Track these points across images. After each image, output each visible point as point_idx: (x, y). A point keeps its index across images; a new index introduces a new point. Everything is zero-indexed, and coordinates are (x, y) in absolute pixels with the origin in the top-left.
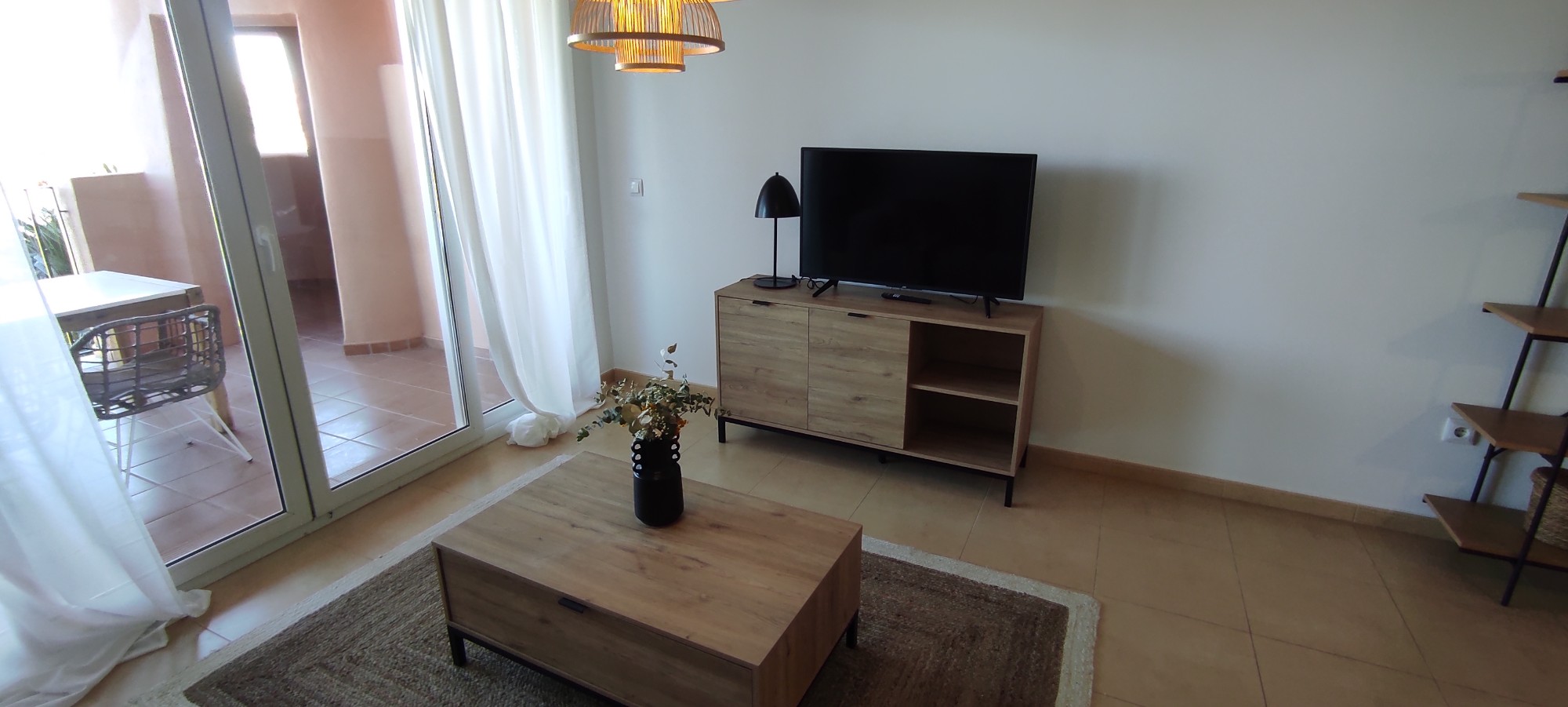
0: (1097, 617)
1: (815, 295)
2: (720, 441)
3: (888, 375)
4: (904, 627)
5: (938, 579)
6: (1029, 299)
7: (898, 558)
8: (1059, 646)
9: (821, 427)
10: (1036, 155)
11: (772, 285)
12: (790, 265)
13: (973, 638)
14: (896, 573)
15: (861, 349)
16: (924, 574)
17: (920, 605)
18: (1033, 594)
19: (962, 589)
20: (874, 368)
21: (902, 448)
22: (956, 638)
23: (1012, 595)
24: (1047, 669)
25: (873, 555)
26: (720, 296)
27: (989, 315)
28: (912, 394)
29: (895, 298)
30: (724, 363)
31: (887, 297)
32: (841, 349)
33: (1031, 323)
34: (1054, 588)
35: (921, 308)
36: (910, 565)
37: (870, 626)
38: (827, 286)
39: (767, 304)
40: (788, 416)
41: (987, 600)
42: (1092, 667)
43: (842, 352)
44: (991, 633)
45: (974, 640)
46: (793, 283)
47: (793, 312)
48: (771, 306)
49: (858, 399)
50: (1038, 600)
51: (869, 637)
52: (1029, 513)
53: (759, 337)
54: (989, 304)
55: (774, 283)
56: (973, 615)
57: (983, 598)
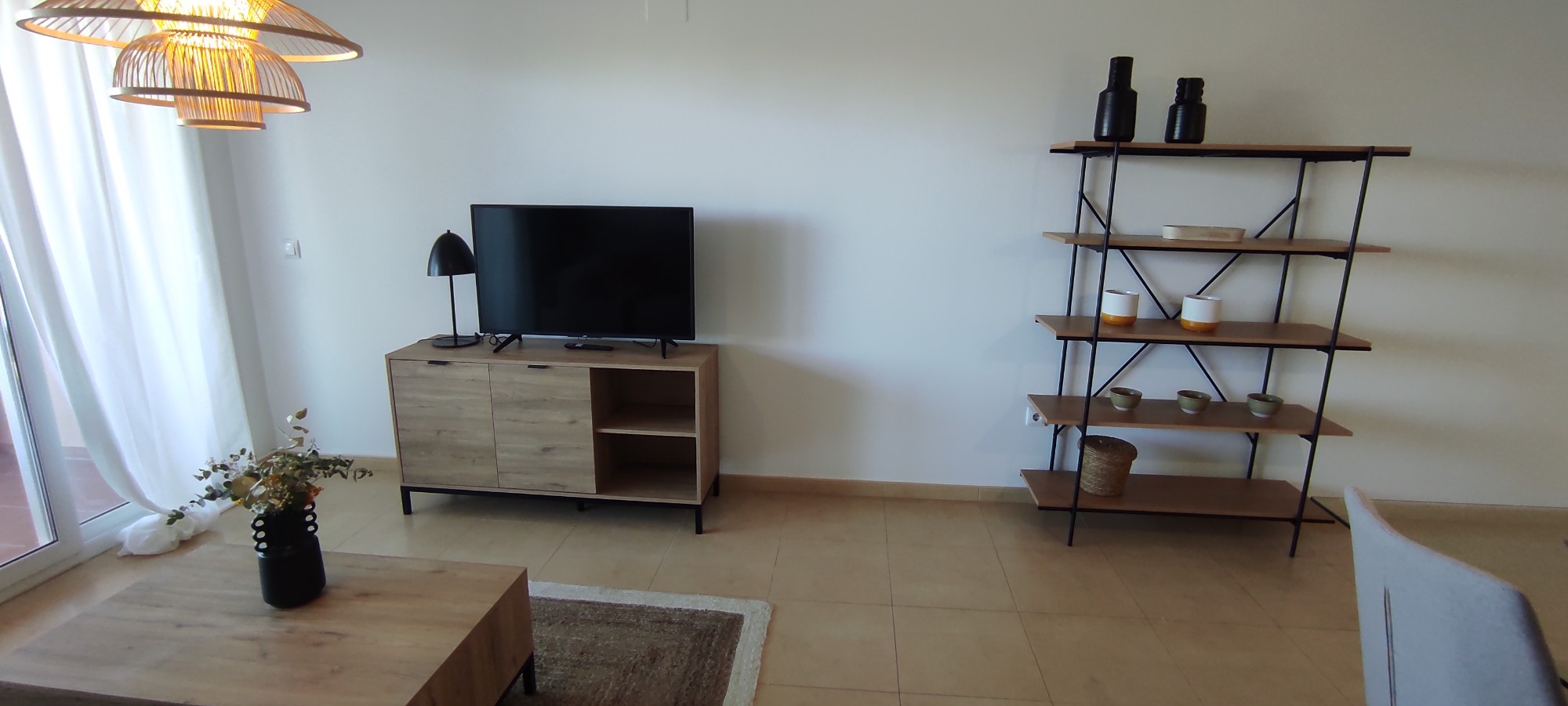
0: (769, 618)
1: (495, 351)
2: (405, 513)
3: (573, 422)
4: (586, 663)
5: (624, 612)
6: (700, 339)
7: (587, 599)
8: (732, 652)
9: (512, 483)
10: (692, 209)
11: (452, 344)
12: (469, 325)
13: (653, 660)
15: (545, 400)
16: (612, 608)
17: (605, 640)
18: (714, 609)
19: (647, 617)
20: (559, 417)
21: (595, 492)
22: (636, 663)
23: (694, 614)
24: (719, 673)
25: (563, 601)
26: (390, 359)
27: (664, 356)
28: (599, 438)
29: (578, 348)
30: (402, 430)
31: (570, 347)
32: (526, 401)
33: (701, 359)
34: (733, 600)
35: (601, 354)
36: (599, 604)
37: (552, 669)
38: (509, 340)
39: (444, 363)
40: (477, 477)
41: (670, 622)
42: (759, 663)
43: (526, 404)
44: (671, 652)
45: (654, 662)
46: (476, 341)
47: (473, 369)
48: (448, 365)
49: (546, 450)
50: (717, 613)
51: (550, 680)
52: (716, 538)
53: (438, 398)
54: (665, 345)
55: (455, 342)
56: (655, 639)
57: (667, 621)
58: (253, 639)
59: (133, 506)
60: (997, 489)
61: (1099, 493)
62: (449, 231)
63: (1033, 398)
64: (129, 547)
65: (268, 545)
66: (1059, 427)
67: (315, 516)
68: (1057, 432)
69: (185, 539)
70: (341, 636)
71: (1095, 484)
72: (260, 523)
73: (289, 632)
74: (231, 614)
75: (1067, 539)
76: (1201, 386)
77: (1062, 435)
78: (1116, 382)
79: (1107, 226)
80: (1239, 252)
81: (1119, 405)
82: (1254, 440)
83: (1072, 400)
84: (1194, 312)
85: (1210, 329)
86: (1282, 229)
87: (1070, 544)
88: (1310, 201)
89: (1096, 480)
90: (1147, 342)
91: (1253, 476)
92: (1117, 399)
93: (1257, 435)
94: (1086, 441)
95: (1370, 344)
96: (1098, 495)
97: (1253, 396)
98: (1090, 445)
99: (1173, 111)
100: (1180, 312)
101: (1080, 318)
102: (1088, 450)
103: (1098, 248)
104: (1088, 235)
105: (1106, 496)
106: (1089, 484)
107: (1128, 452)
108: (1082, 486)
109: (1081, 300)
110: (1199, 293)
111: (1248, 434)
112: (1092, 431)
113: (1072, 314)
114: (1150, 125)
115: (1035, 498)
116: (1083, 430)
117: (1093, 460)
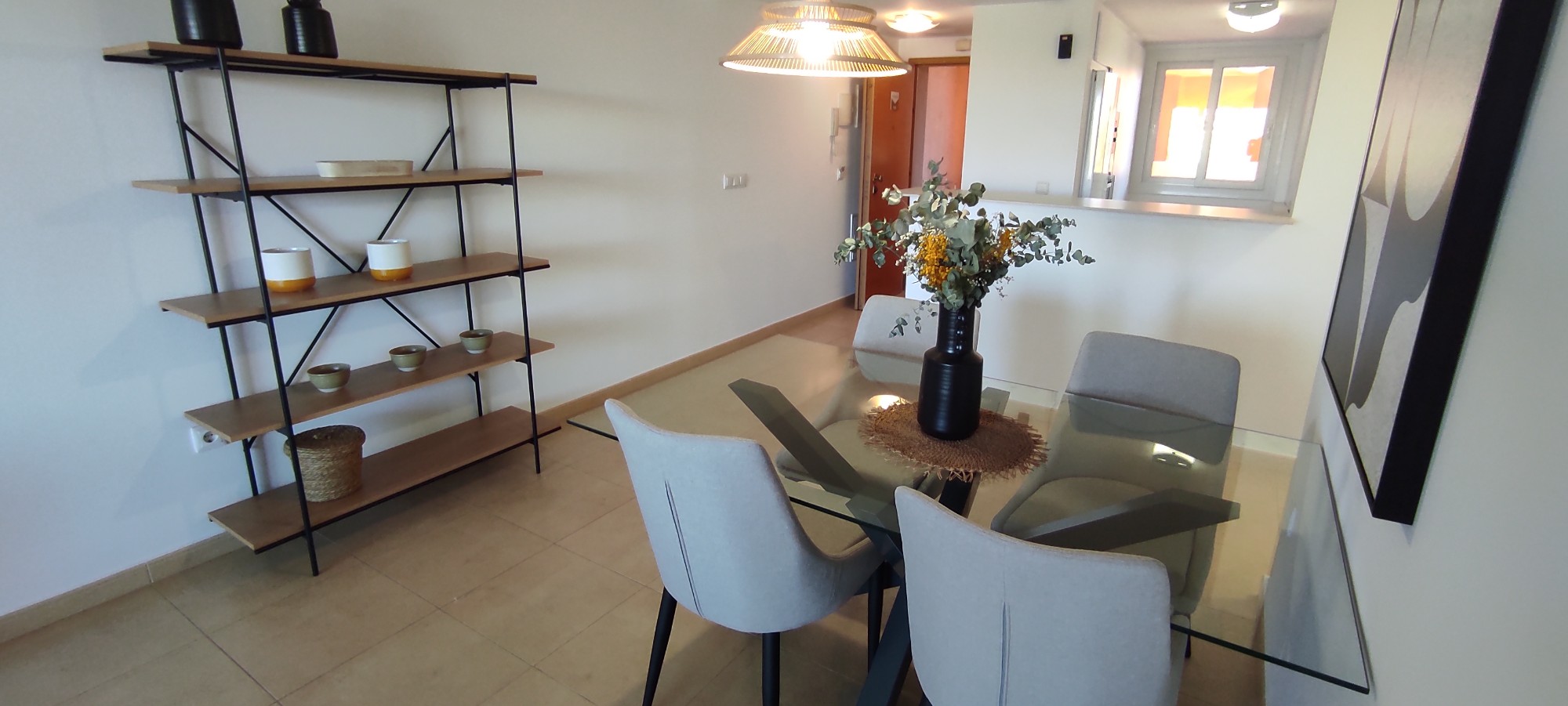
60: (177, 554)
61: (333, 497)
63: (199, 415)
66: (249, 439)
68: (247, 446)
71: (324, 489)
75: (310, 570)
76: (413, 339)
77: (255, 447)
78: (311, 361)
79: (242, 169)
80: (411, 187)
81: (325, 386)
82: (475, 378)
83: (257, 399)
84: (383, 259)
85: (406, 275)
87: (316, 573)
89: (324, 485)
90: (336, 305)
91: (484, 413)
92: (320, 380)
93: (476, 373)
94: (295, 443)
95: (547, 261)
96: (333, 500)
97: (465, 335)
98: (302, 446)
99: (288, 14)
100: (365, 261)
101: (235, 294)
102: (302, 453)
103: (234, 196)
104: (211, 181)
105: (344, 497)
106: (315, 492)
107: (353, 436)
108: (308, 498)
109: (228, 269)
110: (380, 238)
111: (470, 375)
112: (298, 429)
113: (220, 289)
115: (240, 538)
116: (287, 429)
117: (313, 462)
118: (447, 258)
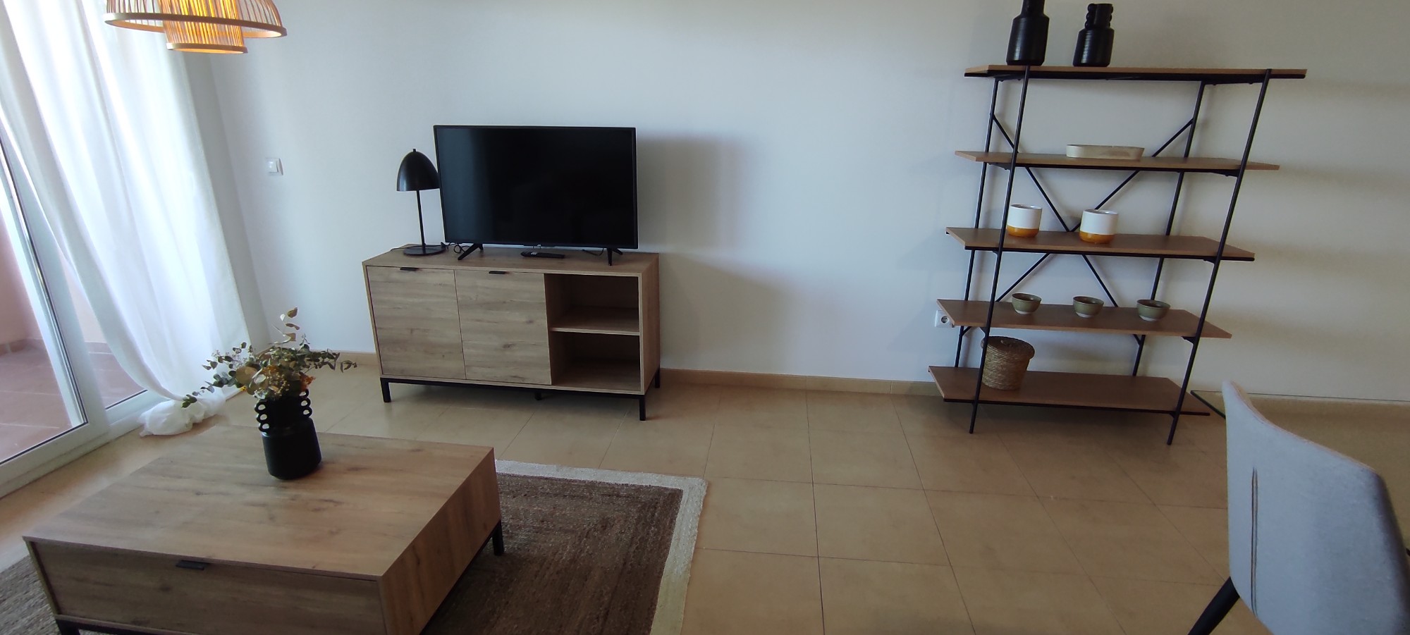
0: (705, 493)
1: (460, 259)
2: (385, 401)
3: (531, 322)
4: (547, 529)
5: (579, 486)
6: (642, 248)
7: (546, 476)
8: (672, 521)
9: (478, 375)
10: (634, 129)
11: (421, 252)
12: (436, 234)
13: (604, 528)
14: (543, 488)
15: (505, 302)
16: (568, 483)
17: (562, 510)
18: (657, 485)
19: (598, 491)
20: (517, 318)
21: (551, 384)
22: (590, 530)
23: (639, 489)
24: (661, 540)
25: (525, 477)
26: (367, 266)
27: (610, 263)
28: (554, 336)
29: (534, 256)
30: (381, 328)
31: (526, 255)
32: (488, 303)
33: (644, 266)
34: (673, 477)
35: (554, 262)
37: (517, 535)
38: (471, 249)
39: (415, 269)
40: (447, 370)
41: (618, 496)
42: (696, 531)
43: (489, 306)
44: (619, 521)
45: (605, 529)
46: (443, 249)
47: (440, 274)
48: (417, 272)
49: (507, 346)
50: (659, 488)
51: (516, 543)
52: (658, 423)
53: (410, 300)
54: (611, 253)
55: (424, 251)
56: (606, 509)
57: (615, 495)
58: (264, 505)
59: (150, 394)
60: (907, 382)
61: (999, 387)
62: (414, 150)
63: (944, 303)
64: (150, 428)
65: (270, 427)
66: (965, 328)
67: (309, 402)
68: (962, 332)
69: (197, 422)
70: (337, 503)
71: (996, 379)
72: (262, 407)
73: (293, 500)
74: (243, 484)
75: (969, 428)
76: (1096, 293)
77: (967, 335)
78: (1017, 290)
79: (1016, 146)
80: (1137, 170)
81: (1020, 309)
82: (1141, 341)
83: (977, 304)
84: (1092, 225)
85: (1106, 241)
86: (1178, 148)
87: (971, 432)
88: (1206, 123)
89: (996, 376)
90: (1048, 252)
91: (1138, 374)
92: (1018, 304)
93: (1144, 336)
94: (989, 341)
95: (1254, 254)
96: (998, 389)
97: (1143, 302)
98: (991, 345)
99: (1082, 36)
100: (1079, 225)
101: (988, 230)
102: (990, 349)
103: (1006, 166)
104: (997, 154)
105: (1005, 390)
106: (989, 379)
107: (1026, 351)
108: (983, 381)
109: (989, 214)
110: (1097, 208)
111: (1135, 336)
112: (995, 332)
113: (980, 226)
114: (1059, 51)
115: (941, 391)
116: (987, 331)
117: (996, 358)
118: (1152, 234)
